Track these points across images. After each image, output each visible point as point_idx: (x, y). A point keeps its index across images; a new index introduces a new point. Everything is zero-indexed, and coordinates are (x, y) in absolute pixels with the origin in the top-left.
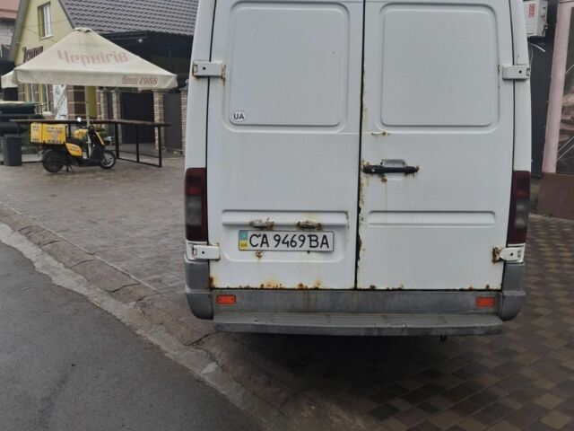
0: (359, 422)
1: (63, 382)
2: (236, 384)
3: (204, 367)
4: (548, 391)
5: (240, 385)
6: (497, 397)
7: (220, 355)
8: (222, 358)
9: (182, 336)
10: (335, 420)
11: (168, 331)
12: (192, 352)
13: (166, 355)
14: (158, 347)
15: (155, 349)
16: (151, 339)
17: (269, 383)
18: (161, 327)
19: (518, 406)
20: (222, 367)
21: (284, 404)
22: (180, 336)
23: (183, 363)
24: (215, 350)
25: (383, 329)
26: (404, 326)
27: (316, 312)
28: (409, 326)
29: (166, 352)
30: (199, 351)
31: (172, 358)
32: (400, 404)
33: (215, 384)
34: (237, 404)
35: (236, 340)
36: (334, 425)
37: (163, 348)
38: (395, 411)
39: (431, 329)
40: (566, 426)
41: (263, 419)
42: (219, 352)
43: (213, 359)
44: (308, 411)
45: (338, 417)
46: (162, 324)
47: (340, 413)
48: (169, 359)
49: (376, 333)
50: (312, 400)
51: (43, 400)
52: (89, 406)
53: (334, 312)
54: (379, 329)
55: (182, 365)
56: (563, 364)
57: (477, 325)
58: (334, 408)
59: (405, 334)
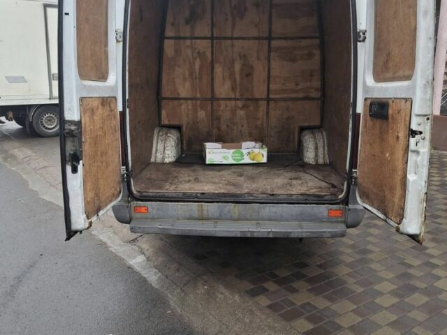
0: (237, 298)
1: (32, 266)
2: (155, 270)
3: (135, 257)
4: (387, 280)
5: (157, 271)
6: (346, 283)
7: (147, 250)
8: (149, 252)
9: (124, 236)
10: (220, 296)
11: (114, 233)
12: (129, 247)
13: (110, 249)
14: (105, 244)
15: (102, 244)
16: (101, 237)
17: (178, 270)
18: (110, 229)
19: (360, 290)
20: (148, 258)
21: (186, 284)
22: (122, 236)
23: (121, 255)
24: (145, 246)
25: (254, 232)
26: (270, 230)
27: (208, 219)
28: (273, 230)
29: (110, 247)
30: (133, 246)
31: (114, 251)
32: (271, 286)
33: (140, 270)
34: (153, 284)
35: (162, 239)
36: (218, 299)
37: (109, 243)
38: (265, 291)
39: (291, 232)
40: (393, 305)
41: (169, 295)
42: (147, 248)
43: (143, 253)
44: (202, 289)
45: (222, 293)
46: (111, 227)
47: (224, 291)
48: (112, 252)
49: (249, 235)
50: (206, 282)
51: (15, 278)
52: (46, 283)
53: (221, 219)
54: (251, 232)
55: (120, 257)
56: (406, 261)
57: (325, 230)
58: (222, 288)
59: (271, 236)
